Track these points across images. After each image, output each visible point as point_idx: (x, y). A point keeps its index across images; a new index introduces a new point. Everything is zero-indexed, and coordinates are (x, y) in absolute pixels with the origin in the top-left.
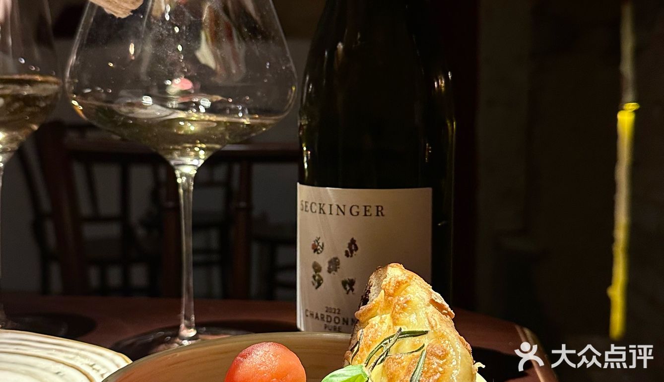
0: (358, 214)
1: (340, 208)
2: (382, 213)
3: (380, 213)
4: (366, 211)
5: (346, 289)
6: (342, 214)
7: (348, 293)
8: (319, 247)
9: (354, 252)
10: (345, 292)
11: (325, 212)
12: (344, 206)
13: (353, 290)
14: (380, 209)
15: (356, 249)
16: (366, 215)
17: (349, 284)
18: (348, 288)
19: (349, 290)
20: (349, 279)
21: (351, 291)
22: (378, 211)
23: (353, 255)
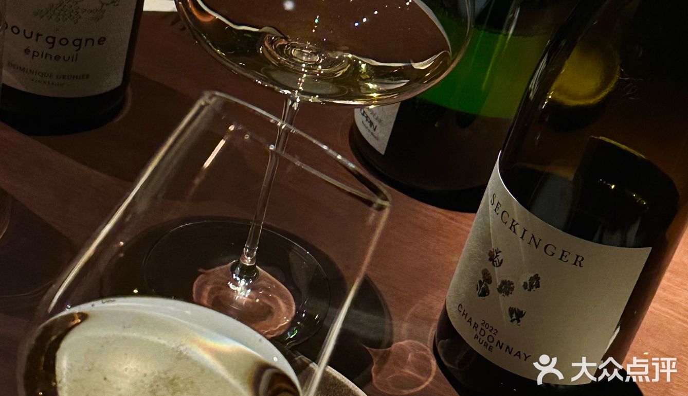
0: (552, 255)
1: (534, 240)
2: (580, 264)
3: (578, 263)
4: (563, 255)
5: (511, 317)
6: (534, 246)
7: (512, 321)
8: (496, 259)
9: (534, 288)
10: (510, 319)
11: (516, 232)
12: (540, 240)
13: (519, 321)
14: (580, 259)
15: (538, 286)
16: (561, 259)
17: (516, 314)
18: (514, 317)
19: (515, 319)
20: (518, 310)
21: (516, 321)
22: (577, 260)
23: (532, 290)
